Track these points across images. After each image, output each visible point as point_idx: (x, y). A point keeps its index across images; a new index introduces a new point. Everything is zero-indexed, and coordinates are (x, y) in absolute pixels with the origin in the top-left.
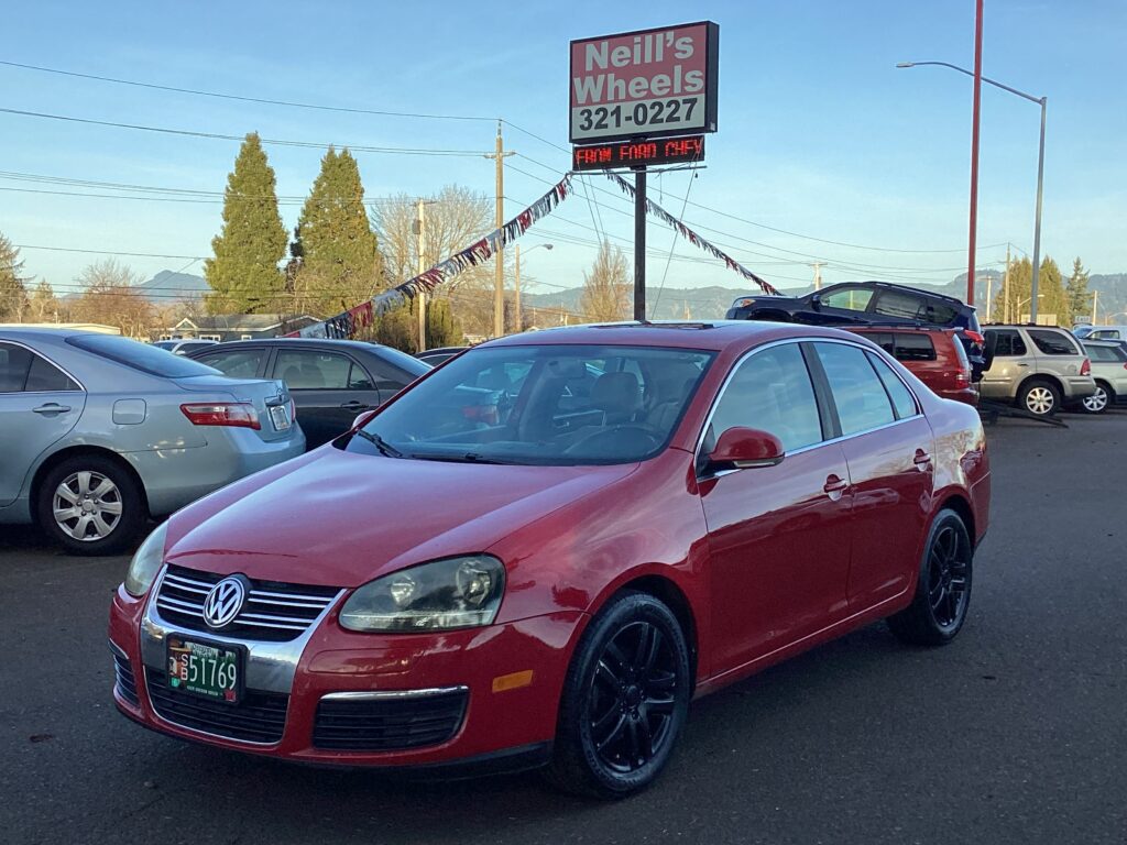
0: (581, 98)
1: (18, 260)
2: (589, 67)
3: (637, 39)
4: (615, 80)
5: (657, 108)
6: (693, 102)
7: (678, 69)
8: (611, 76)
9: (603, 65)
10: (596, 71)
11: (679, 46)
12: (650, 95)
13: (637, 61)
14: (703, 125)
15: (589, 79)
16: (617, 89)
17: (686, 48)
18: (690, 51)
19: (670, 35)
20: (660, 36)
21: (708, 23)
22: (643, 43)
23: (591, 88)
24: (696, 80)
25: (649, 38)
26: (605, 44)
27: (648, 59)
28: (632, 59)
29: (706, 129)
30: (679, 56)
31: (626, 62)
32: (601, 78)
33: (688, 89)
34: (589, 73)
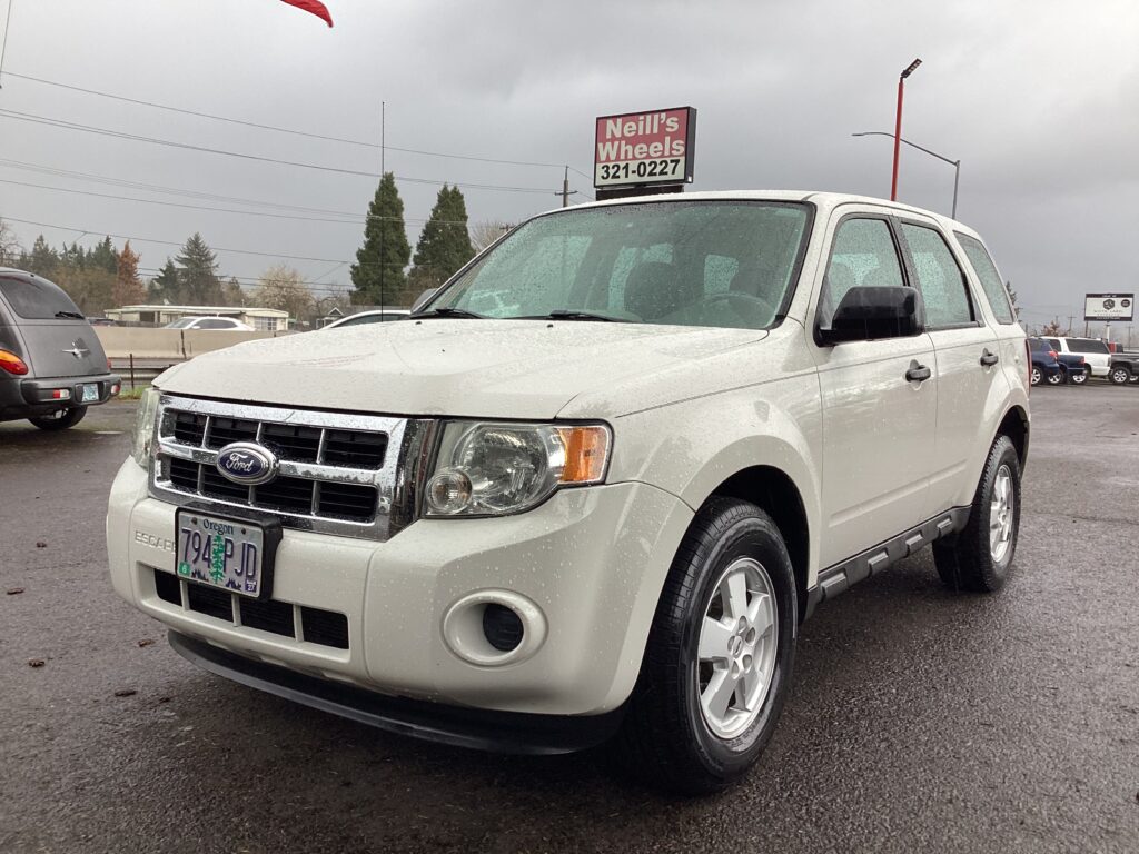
0: (603, 157)
2: (609, 136)
3: (641, 117)
4: (626, 144)
5: (653, 165)
6: (677, 161)
7: (668, 139)
9: (618, 135)
10: (613, 139)
11: (669, 123)
12: (649, 156)
13: (640, 133)
14: (683, 178)
15: (608, 144)
16: (626, 152)
17: (673, 124)
18: (676, 126)
19: (663, 115)
20: (656, 116)
21: (688, 108)
22: (645, 120)
23: (608, 150)
24: (679, 146)
25: (649, 117)
26: (619, 121)
27: (648, 132)
28: (637, 131)
29: (685, 180)
30: (668, 130)
31: (633, 133)
32: (616, 143)
33: (674, 153)
34: (608, 140)
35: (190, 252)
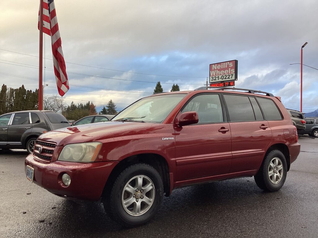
0: (212, 75)
1: (115, 107)
2: (213, 69)
3: (222, 64)
4: (218, 71)
5: (226, 76)
6: (233, 75)
7: (230, 69)
8: (217, 71)
9: (216, 69)
10: (214, 70)
11: (230, 64)
12: (224, 74)
13: (222, 68)
14: (234, 79)
15: (213, 71)
16: (218, 73)
17: (231, 65)
18: (232, 65)
19: (228, 63)
20: (226, 63)
21: (235, 60)
22: (223, 64)
23: (213, 73)
24: (233, 71)
25: (224, 63)
26: (216, 65)
27: (224, 67)
28: (221, 67)
29: (235, 80)
30: (230, 66)
31: (220, 68)
32: (215, 71)
33: (232, 72)
34: (213, 70)
35: (109, 104)
